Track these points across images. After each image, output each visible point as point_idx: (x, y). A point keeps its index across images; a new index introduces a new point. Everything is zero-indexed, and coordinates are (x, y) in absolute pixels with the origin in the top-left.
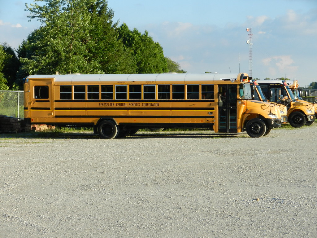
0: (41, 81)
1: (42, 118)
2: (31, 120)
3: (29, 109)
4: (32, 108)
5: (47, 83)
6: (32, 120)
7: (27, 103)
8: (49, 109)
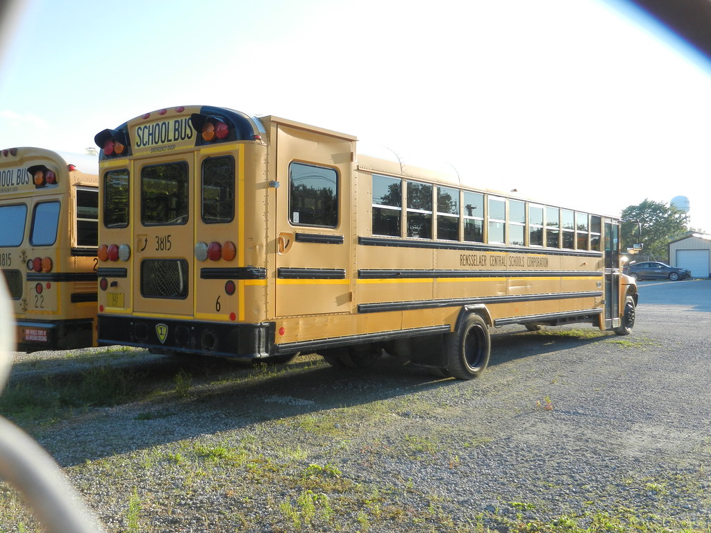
0: (315, 144)
1: (318, 319)
2: (277, 332)
3: (270, 273)
4: (283, 273)
5: (334, 157)
6: (281, 333)
7: (261, 246)
8: (339, 275)
